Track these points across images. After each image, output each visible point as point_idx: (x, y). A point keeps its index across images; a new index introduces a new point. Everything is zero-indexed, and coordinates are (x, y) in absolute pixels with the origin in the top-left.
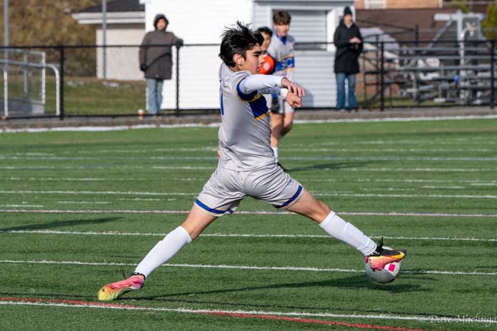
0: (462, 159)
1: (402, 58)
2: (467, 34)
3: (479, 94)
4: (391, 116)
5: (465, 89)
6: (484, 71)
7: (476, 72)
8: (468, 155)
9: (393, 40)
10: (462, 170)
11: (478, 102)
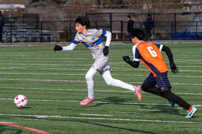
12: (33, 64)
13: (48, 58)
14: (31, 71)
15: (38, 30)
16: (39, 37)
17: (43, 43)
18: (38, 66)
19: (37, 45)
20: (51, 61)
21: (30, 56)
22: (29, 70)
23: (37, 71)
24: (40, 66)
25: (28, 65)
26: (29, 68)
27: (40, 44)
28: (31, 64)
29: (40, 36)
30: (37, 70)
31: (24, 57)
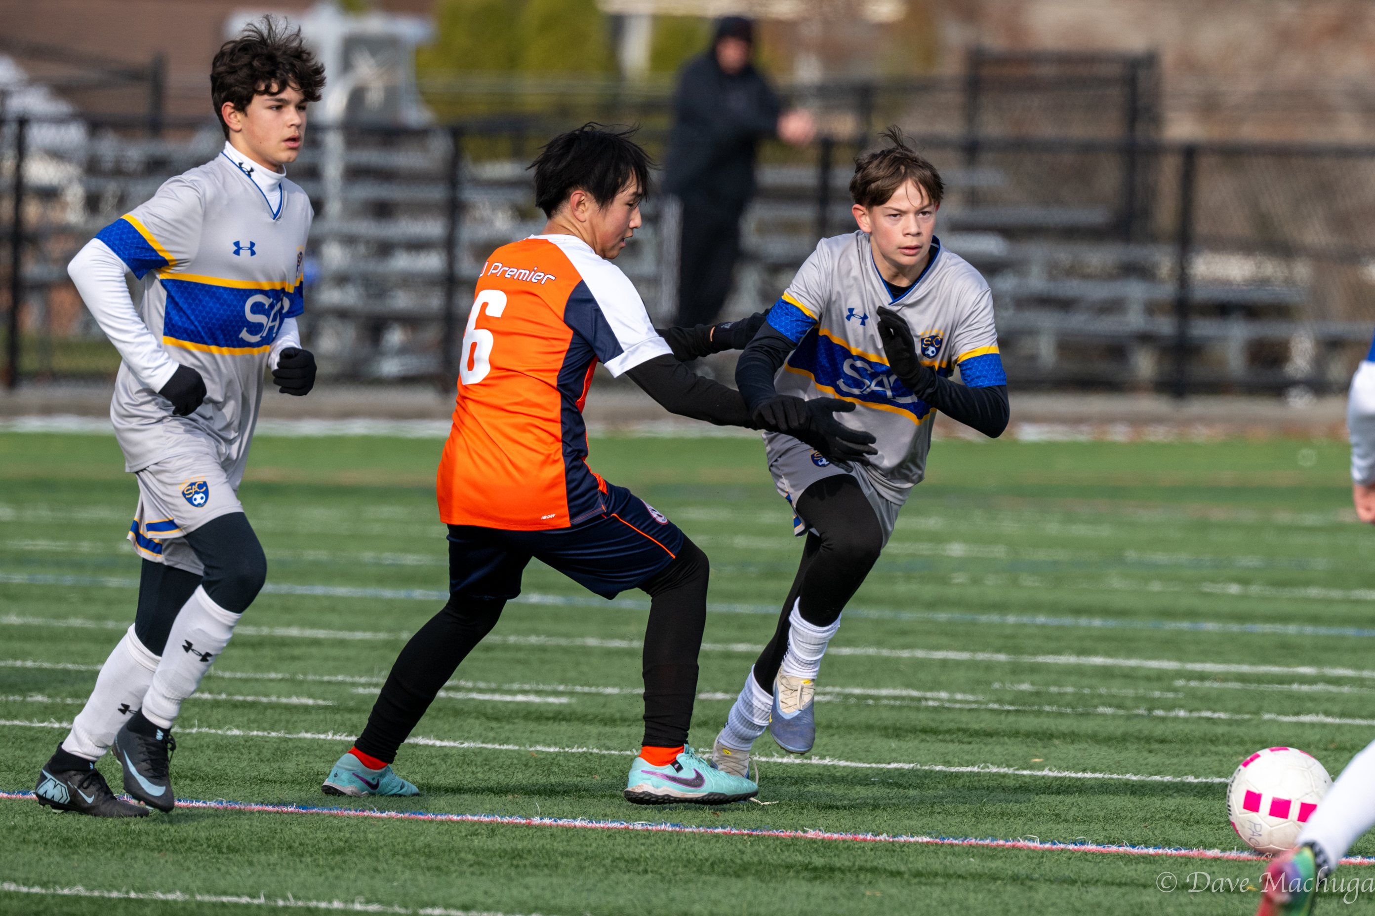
0: (319, 590)
1: (96, 183)
2: (356, 97)
3: (395, 337)
4: (47, 410)
5: (342, 314)
6: (417, 246)
7: (385, 249)
8: (346, 575)
9: (61, 107)
10: (321, 634)
11: (390, 367)
12: (1069, 659)
13: (1255, 589)
14: (1046, 737)
15: (1136, 253)
16: (1145, 338)
17: (1197, 407)
18: (1129, 676)
19: (1120, 434)
20: (1292, 629)
21: (1041, 555)
22: (1028, 723)
23: (1121, 740)
24: (1160, 677)
25: (1016, 671)
26: (1020, 698)
27: (1158, 420)
28: (1041, 659)
29: (1165, 326)
30: (1118, 728)
31: (962, 564)
